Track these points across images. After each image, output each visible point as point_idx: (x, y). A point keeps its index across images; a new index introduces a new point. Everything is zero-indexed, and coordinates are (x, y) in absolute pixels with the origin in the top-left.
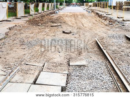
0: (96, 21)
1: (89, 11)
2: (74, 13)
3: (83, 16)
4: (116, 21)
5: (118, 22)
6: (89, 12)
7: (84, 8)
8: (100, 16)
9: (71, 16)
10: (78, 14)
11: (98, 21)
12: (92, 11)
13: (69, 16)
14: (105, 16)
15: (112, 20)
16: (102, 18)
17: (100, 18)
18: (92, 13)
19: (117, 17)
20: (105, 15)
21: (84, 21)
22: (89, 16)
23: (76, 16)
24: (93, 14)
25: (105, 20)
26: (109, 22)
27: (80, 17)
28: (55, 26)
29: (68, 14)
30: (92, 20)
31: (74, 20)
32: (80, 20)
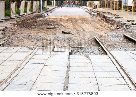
0: (101, 26)
1: (93, 13)
2: (71, 17)
3: (84, 20)
4: (124, 24)
5: (126, 26)
6: (94, 15)
7: (86, 10)
8: (107, 20)
9: (67, 20)
10: (77, 17)
11: (104, 26)
12: (98, 14)
13: (64, 21)
14: (114, 20)
15: (119, 24)
16: (109, 23)
17: (107, 22)
18: (98, 16)
19: (127, 21)
20: (114, 18)
21: (86, 26)
22: (92, 21)
23: (74, 21)
24: (99, 18)
25: (113, 24)
26: (117, 26)
27: (80, 21)
28: (52, 28)
29: (63, 18)
30: (96, 25)
31: (72, 25)
32: (80, 25)
